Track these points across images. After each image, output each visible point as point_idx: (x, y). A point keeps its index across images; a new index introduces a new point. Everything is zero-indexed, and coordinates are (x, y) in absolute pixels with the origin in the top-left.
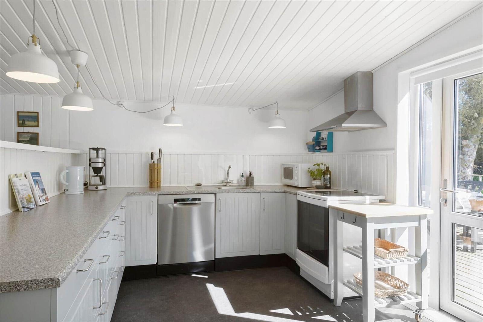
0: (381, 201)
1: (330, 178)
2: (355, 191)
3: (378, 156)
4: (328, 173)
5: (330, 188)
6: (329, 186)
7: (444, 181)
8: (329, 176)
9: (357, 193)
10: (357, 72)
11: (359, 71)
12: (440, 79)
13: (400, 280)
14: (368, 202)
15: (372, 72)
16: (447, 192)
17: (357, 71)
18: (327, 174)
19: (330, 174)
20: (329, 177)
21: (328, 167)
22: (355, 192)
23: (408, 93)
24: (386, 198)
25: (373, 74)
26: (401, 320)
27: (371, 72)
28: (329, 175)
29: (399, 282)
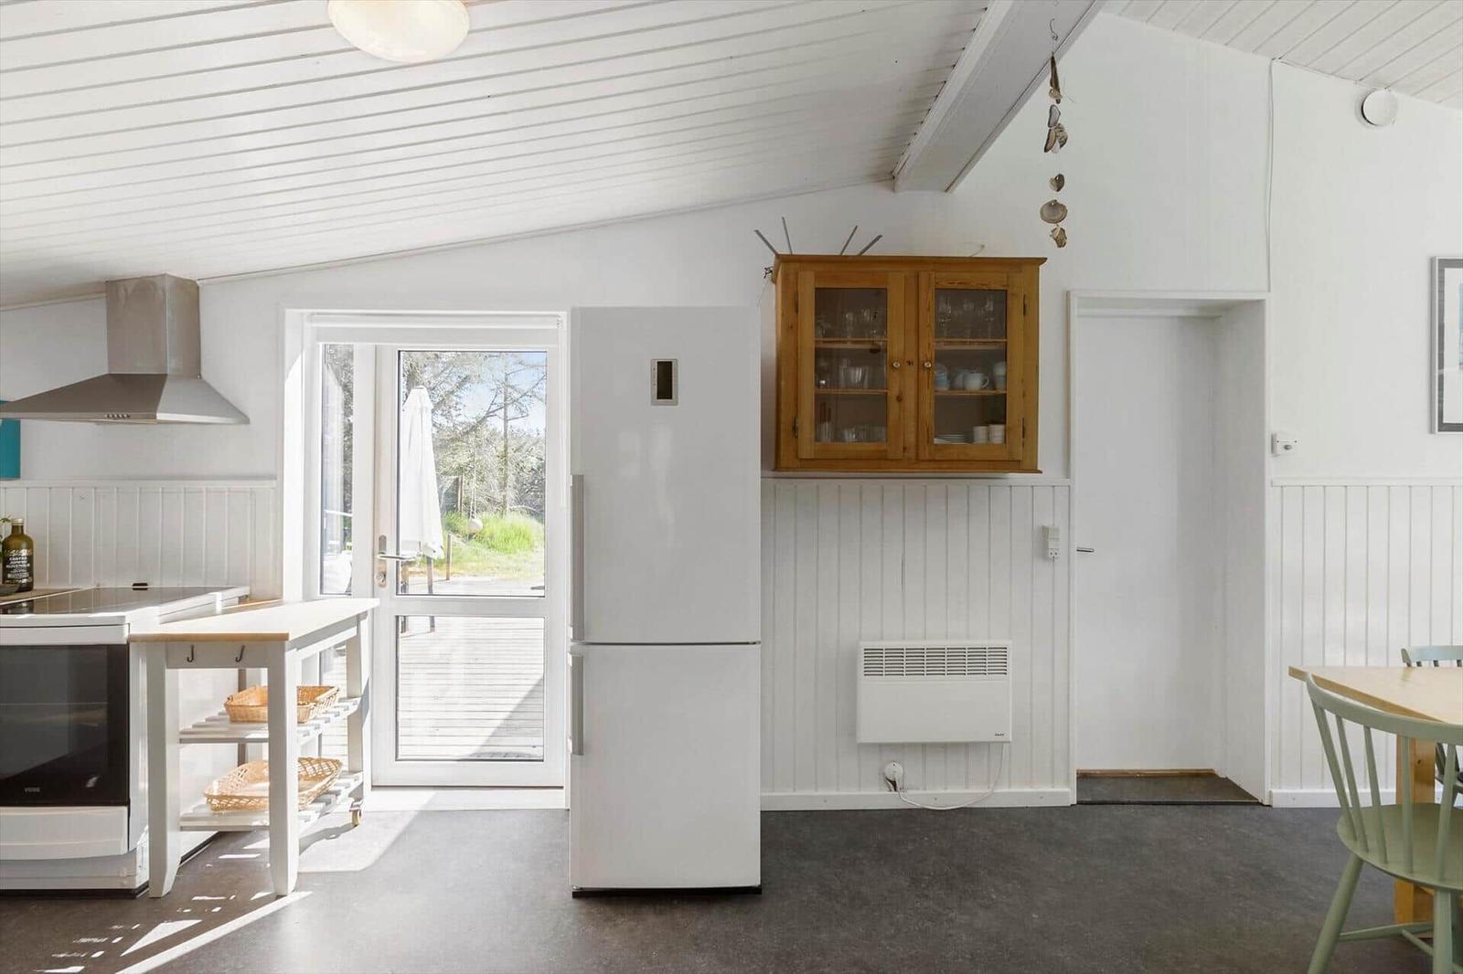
0: (242, 599)
1: (30, 559)
2: (134, 585)
3: (224, 492)
4: (24, 545)
5: (29, 587)
6: (28, 583)
7: (380, 539)
8: (24, 552)
9: (146, 589)
10: (163, 275)
11: (169, 273)
12: (372, 344)
13: (312, 759)
14: (219, 608)
15: (198, 282)
16: (385, 561)
17: (163, 273)
18: (19, 549)
19: (30, 547)
20: (27, 557)
21: (22, 527)
22: (134, 589)
23: (300, 357)
24: (251, 591)
25: (198, 288)
26: (327, 839)
27: (194, 282)
28: (27, 548)
29: (311, 765)
